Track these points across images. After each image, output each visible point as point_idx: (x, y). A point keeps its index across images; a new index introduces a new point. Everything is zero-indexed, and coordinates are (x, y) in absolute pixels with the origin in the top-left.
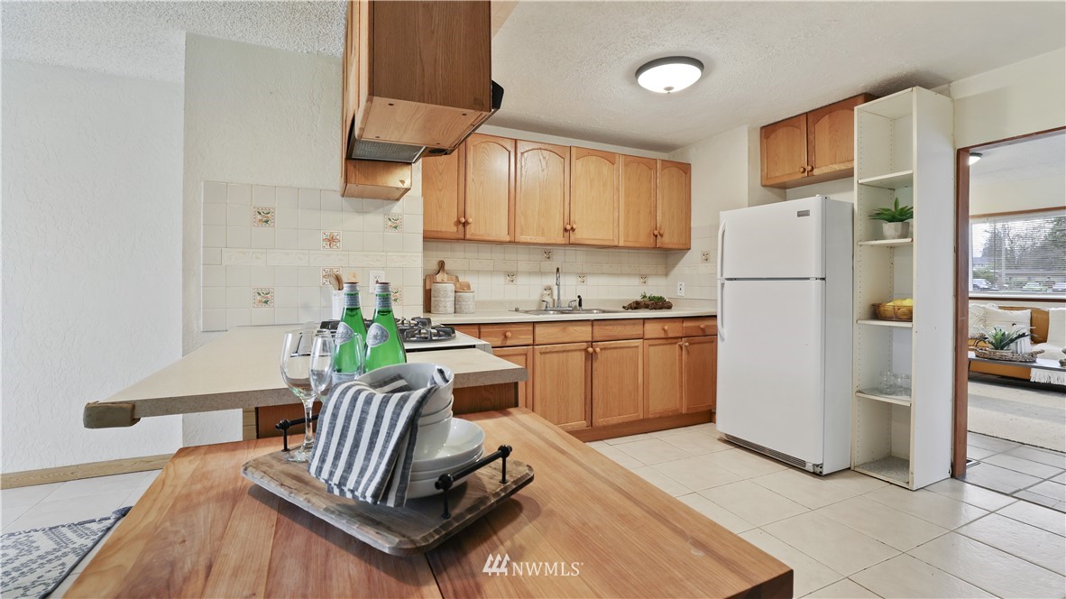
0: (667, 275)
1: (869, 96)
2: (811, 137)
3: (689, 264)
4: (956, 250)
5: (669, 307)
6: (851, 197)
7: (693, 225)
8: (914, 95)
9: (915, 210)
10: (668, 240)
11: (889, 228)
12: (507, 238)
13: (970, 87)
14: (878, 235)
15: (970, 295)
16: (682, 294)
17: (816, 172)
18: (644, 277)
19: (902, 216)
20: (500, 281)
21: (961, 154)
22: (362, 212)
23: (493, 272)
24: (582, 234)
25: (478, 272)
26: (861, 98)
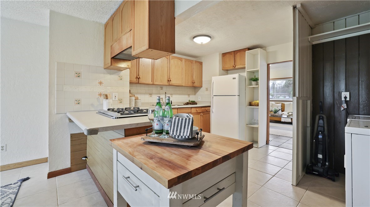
0: (195, 94)
1: (249, 49)
2: (235, 58)
3: (201, 92)
4: (267, 89)
5: (196, 104)
6: (245, 74)
7: (203, 80)
8: (258, 50)
9: (259, 78)
10: (196, 84)
11: (253, 83)
12: (151, 83)
13: (270, 49)
14: (251, 84)
15: (270, 100)
16: (199, 100)
17: (236, 67)
18: (189, 95)
19: (256, 80)
20: (147, 96)
21: (268, 65)
22: (111, 74)
23: (145, 94)
24: (173, 82)
25: (141, 93)
26: (247, 49)
